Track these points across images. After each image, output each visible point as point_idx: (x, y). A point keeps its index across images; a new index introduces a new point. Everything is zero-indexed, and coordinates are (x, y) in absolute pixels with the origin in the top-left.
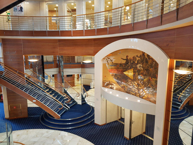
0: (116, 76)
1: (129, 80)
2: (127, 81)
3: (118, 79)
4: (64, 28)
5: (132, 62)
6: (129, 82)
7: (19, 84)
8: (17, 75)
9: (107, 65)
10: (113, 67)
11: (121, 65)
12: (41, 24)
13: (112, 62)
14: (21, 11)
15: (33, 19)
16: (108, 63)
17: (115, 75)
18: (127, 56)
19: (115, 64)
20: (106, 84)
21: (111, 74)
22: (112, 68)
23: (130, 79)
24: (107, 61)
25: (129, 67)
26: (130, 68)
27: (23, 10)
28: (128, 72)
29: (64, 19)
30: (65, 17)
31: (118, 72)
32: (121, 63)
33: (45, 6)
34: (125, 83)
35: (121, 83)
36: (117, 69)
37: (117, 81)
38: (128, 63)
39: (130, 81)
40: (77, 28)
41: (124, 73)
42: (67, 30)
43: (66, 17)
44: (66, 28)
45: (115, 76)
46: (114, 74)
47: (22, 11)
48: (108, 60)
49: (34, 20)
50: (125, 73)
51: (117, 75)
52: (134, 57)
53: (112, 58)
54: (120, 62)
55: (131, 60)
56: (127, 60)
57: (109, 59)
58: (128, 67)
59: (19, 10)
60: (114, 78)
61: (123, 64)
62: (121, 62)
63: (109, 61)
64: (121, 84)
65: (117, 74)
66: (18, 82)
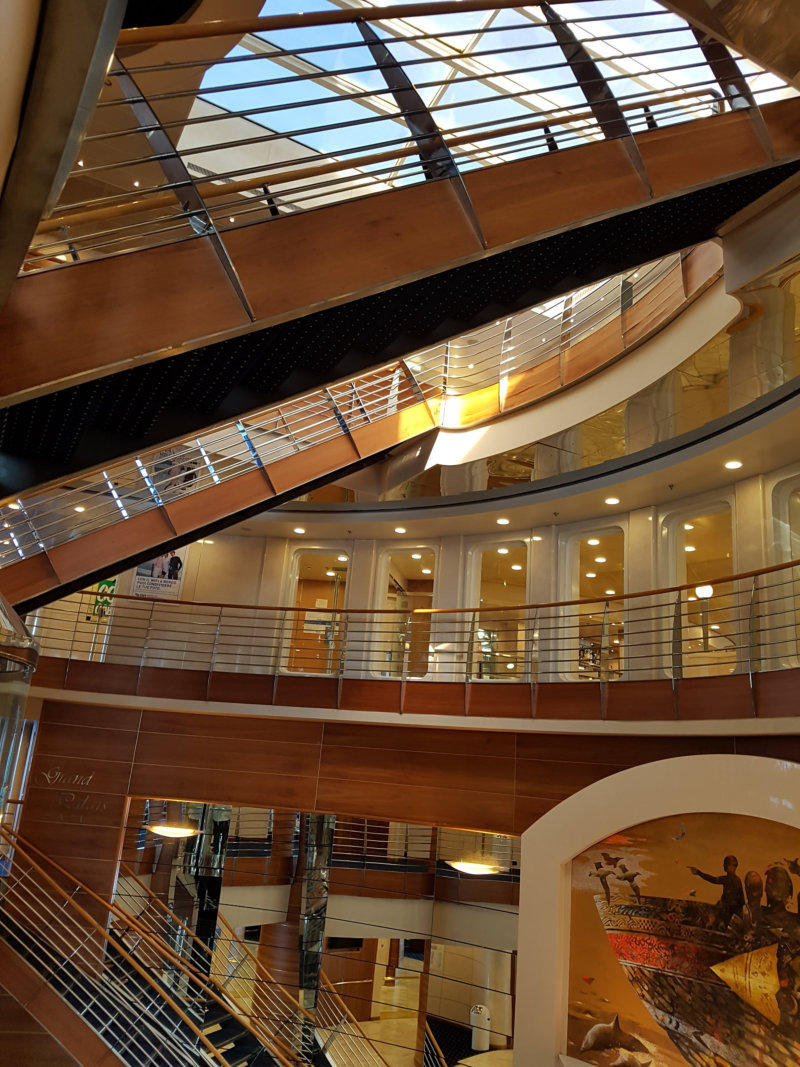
0: (662, 986)
1: (755, 1028)
2: (741, 1035)
3: (674, 1007)
4: (363, 665)
5: (764, 902)
6: (753, 1044)
7: (69, 966)
8: (69, 908)
9: (599, 906)
10: (640, 922)
11: (691, 910)
12: (254, 641)
13: (636, 889)
14: (170, 577)
15: (220, 616)
16: (608, 893)
17: (657, 975)
18: (730, 862)
19: (653, 900)
20: (589, 1037)
21: (627, 965)
22: (634, 927)
23: (760, 1018)
24: (603, 878)
25: (748, 937)
26: (756, 945)
27: (182, 573)
28: (740, 969)
29: (371, 622)
30: (375, 614)
31: (676, 959)
32: (692, 899)
33: (289, 558)
34: (725, 1043)
35: (694, 1040)
36: (668, 937)
37: (672, 1027)
38: (741, 903)
39: (759, 1037)
40: (429, 670)
41: (716, 969)
42: (378, 676)
43: (377, 617)
44: (374, 666)
45: (658, 985)
46: (649, 969)
47: (176, 578)
48: (606, 868)
49: (224, 621)
50: (725, 972)
51: (665, 977)
52: (772, 873)
53: (631, 861)
54: (685, 896)
55: (754, 888)
56: (729, 882)
57: (610, 868)
58: (742, 930)
59: (164, 573)
60: (648, 996)
61: (707, 906)
62: (692, 894)
63: (610, 879)
64: (698, 1051)
65: (669, 972)
66: (68, 952)
